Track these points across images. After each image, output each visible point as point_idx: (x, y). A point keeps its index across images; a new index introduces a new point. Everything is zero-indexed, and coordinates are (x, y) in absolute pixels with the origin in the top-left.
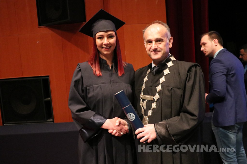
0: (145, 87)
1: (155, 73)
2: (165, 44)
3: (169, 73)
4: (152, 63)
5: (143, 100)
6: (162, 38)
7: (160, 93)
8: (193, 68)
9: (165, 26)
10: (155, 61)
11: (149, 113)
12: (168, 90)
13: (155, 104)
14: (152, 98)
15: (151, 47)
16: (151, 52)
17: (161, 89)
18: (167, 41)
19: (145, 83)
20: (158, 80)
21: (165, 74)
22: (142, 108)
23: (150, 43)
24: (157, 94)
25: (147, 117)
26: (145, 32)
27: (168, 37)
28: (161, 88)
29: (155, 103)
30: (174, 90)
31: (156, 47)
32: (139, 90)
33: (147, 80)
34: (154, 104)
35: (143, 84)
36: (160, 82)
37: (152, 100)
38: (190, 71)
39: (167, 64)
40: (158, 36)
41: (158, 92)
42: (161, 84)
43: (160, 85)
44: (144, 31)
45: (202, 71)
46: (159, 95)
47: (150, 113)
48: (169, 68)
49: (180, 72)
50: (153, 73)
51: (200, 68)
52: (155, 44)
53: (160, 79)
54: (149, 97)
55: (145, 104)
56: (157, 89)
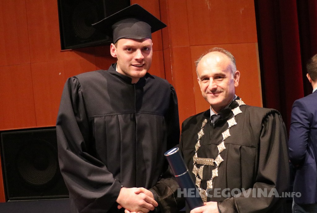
0: (200, 146)
1: (215, 125)
2: (228, 82)
3: (236, 123)
4: (210, 109)
5: (198, 166)
6: (223, 73)
7: (223, 154)
8: (270, 116)
9: (227, 55)
10: (214, 106)
12: (236, 150)
13: (217, 171)
14: (211, 162)
15: (207, 85)
16: (208, 93)
17: (225, 148)
18: (231, 77)
19: (200, 139)
20: (220, 135)
21: (230, 126)
22: (197, 178)
23: (206, 81)
24: (219, 156)
25: (205, 191)
26: (199, 64)
27: (232, 72)
28: (225, 146)
29: (217, 169)
30: (244, 149)
31: (216, 87)
32: (191, 149)
33: (203, 135)
34: (215, 171)
35: (198, 141)
37: (212, 165)
38: (266, 121)
39: (232, 110)
40: (217, 71)
41: (220, 153)
42: (224, 141)
43: (223, 143)
44: (197, 63)
45: (282, 120)
46: (223, 158)
47: (210, 184)
48: (235, 116)
49: (251, 122)
50: (211, 124)
51: (279, 116)
52: (213, 82)
53: (222, 134)
54: (207, 160)
55: (201, 171)
56: (219, 149)
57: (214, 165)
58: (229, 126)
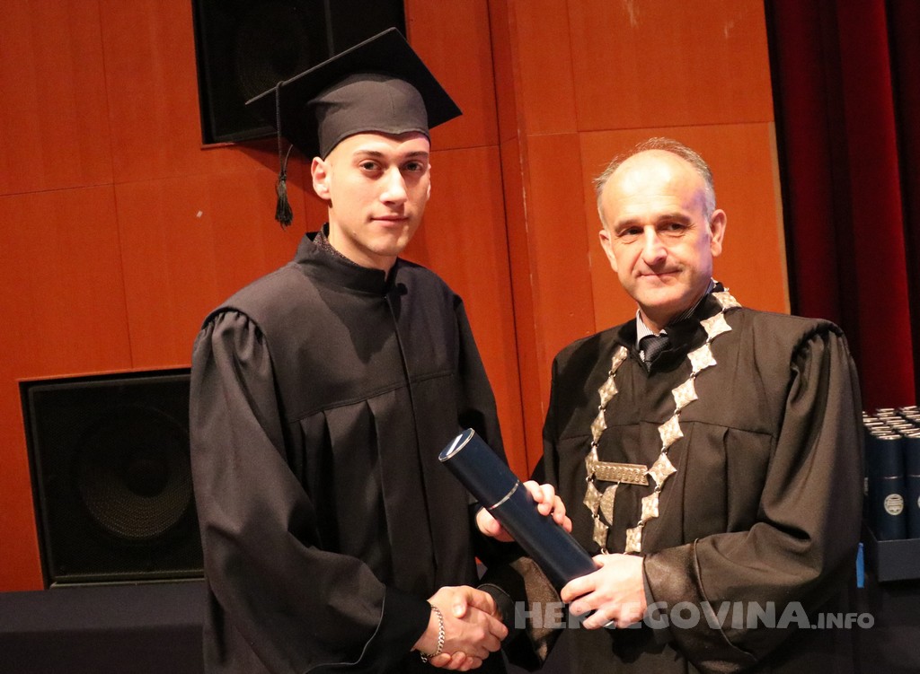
0: (606, 427)
1: (651, 367)
2: (698, 242)
3: (713, 362)
4: (636, 319)
5: (601, 486)
6: (685, 213)
7: (674, 451)
8: (814, 340)
10: (651, 312)
11: (628, 540)
12: (713, 440)
13: (656, 502)
14: (640, 475)
15: (638, 251)
16: (641, 274)
17: (681, 435)
18: (703, 225)
19: (606, 407)
20: (667, 395)
21: (696, 370)
22: (597, 521)
23: (634, 236)
24: (663, 458)
26: (604, 187)
27: (705, 209)
28: (683, 429)
29: (655, 495)
30: (735, 438)
31: (663, 253)
32: (579, 436)
33: (615, 396)
34: (650, 502)
35: (598, 413)
36: (675, 404)
37: (641, 483)
38: (805, 357)
39: (703, 323)
40: (667, 206)
41: (668, 450)
42: (678, 413)
43: (675, 420)
44: (601, 182)
45: (848, 353)
46: (674, 462)
47: (634, 538)
48: (712, 341)
49: (758, 358)
50: (642, 365)
51: (840, 339)
52: (656, 241)
53: (673, 391)
54: (626, 468)
55: (608, 502)
56: (662, 437)
57: (647, 484)
58: (694, 370)
